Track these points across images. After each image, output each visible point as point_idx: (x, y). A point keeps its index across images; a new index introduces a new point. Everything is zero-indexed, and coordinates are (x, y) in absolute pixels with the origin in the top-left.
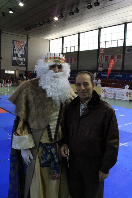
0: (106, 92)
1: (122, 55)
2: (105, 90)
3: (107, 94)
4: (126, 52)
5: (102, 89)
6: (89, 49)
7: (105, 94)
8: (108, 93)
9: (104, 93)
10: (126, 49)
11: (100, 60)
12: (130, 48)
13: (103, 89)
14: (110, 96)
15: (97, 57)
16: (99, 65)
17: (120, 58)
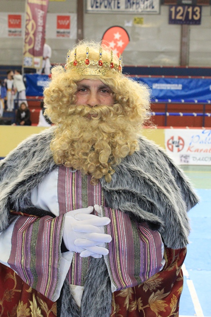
0: (186, 147)
1: (74, 17)
2: (180, 138)
3: (189, 153)
4: (89, 8)
5: (167, 137)
7: (184, 152)
8: (197, 150)
9: (175, 149)
13: (172, 138)
14: (204, 159)
16: (28, 47)
17: (68, 27)
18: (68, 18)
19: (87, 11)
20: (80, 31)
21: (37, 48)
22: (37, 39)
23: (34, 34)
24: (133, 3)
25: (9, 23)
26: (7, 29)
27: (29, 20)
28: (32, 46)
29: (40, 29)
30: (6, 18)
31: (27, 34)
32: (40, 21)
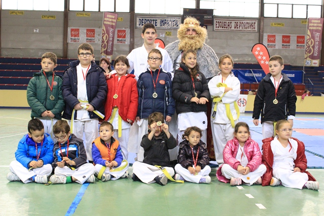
1: (128, 31)
4: (138, 26)
6: (35, 9)
10: (138, 19)
11: (104, 38)
12: (147, 19)
15: (61, 29)
16: (103, 50)
17: (124, 37)
18: (125, 31)
19: (136, 28)
20: (132, 39)
21: (109, 51)
22: (109, 45)
23: (107, 42)
24: (165, 23)
25: (87, 34)
26: (86, 38)
27: (105, 34)
28: (106, 49)
29: (111, 39)
30: (85, 31)
31: (103, 42)
32: (111, 35)
